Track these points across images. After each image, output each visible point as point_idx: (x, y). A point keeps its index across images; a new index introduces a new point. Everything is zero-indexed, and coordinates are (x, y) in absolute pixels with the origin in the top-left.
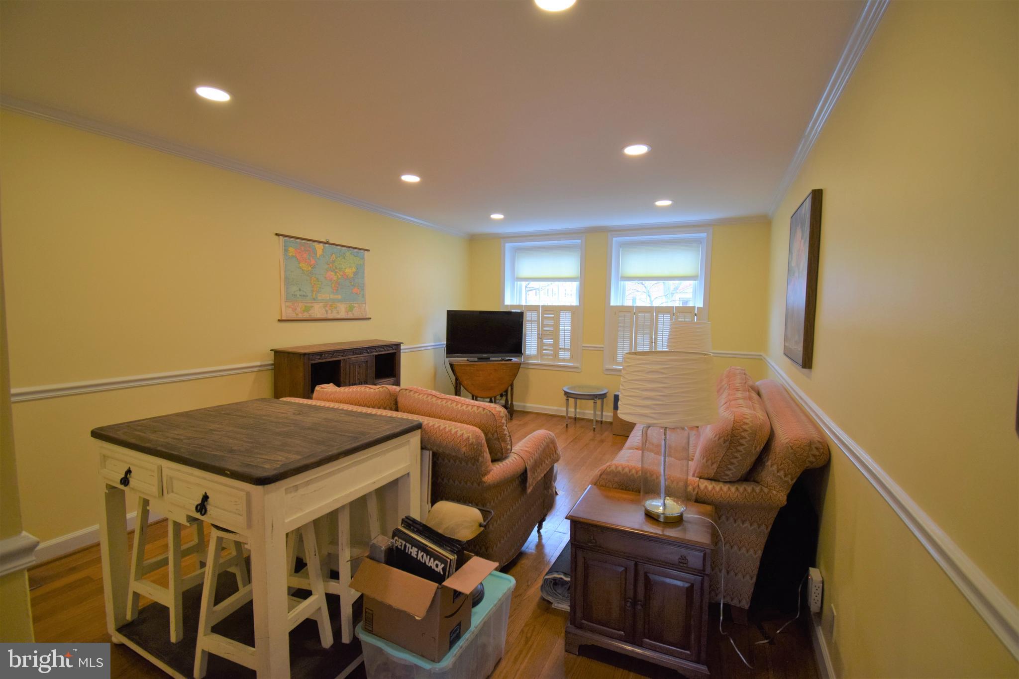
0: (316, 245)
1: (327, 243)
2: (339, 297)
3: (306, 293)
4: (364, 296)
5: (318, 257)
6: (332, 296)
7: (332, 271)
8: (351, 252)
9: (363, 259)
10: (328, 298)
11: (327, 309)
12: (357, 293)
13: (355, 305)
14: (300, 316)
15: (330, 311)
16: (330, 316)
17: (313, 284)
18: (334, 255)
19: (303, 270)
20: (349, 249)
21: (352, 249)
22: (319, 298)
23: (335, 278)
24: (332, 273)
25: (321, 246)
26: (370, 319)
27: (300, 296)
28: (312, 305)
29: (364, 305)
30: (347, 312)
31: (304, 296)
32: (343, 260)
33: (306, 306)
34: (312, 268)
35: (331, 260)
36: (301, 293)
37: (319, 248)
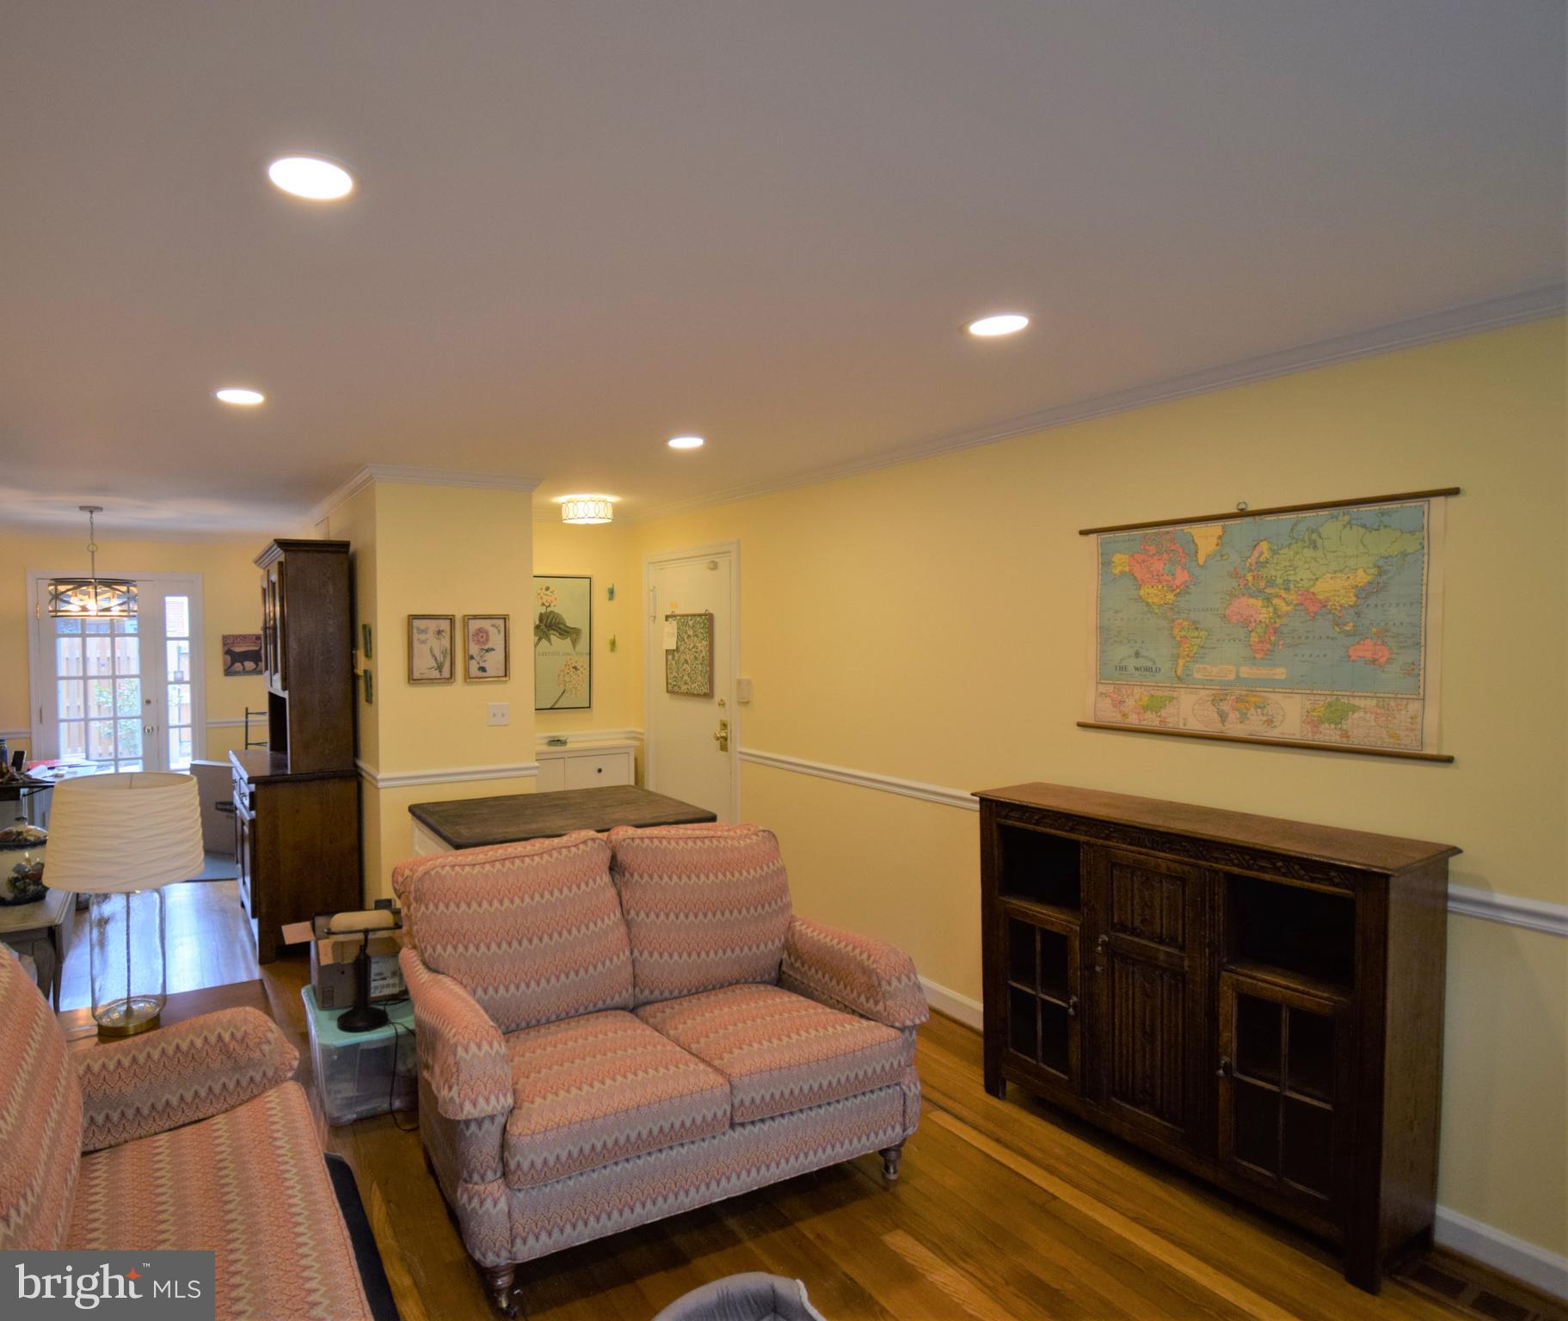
0: (1196, 530)
1: (1243, 514)
2: (1280, 673)
3: (1154, 662)
4: (1414, 671)
5: (1201, 562)
6: (1246, 671)
7: (1251, 596)
8: (1347, 518)
9: (1420, 530)
10: (1232, 677)
11: (1225, 707)
12: (1374, 661)
13: (1356, 702)
14: (1133, 720)
15: (1233, 716)
16: (1235, 729)
17: (1178, 638)
18: (1264, 546)
19: (1148, 604)
20: (1335, 511)
21: (1354, 509)
22: (1197, 676)
23: (1264, 615)
24: (1252, 601)
25: (1215, 529)
26: (1449, 760)
27: (1136, 669)
28: (1175, 694)
29: (1414, 707)
30: (1314, 723)
31: (1146, 669)
32: (1309, 553)
33: (1152, 696)
34: (1175, 595)
35: (1252, 560)
36: (1141, 662)
37: (1206, 538)
